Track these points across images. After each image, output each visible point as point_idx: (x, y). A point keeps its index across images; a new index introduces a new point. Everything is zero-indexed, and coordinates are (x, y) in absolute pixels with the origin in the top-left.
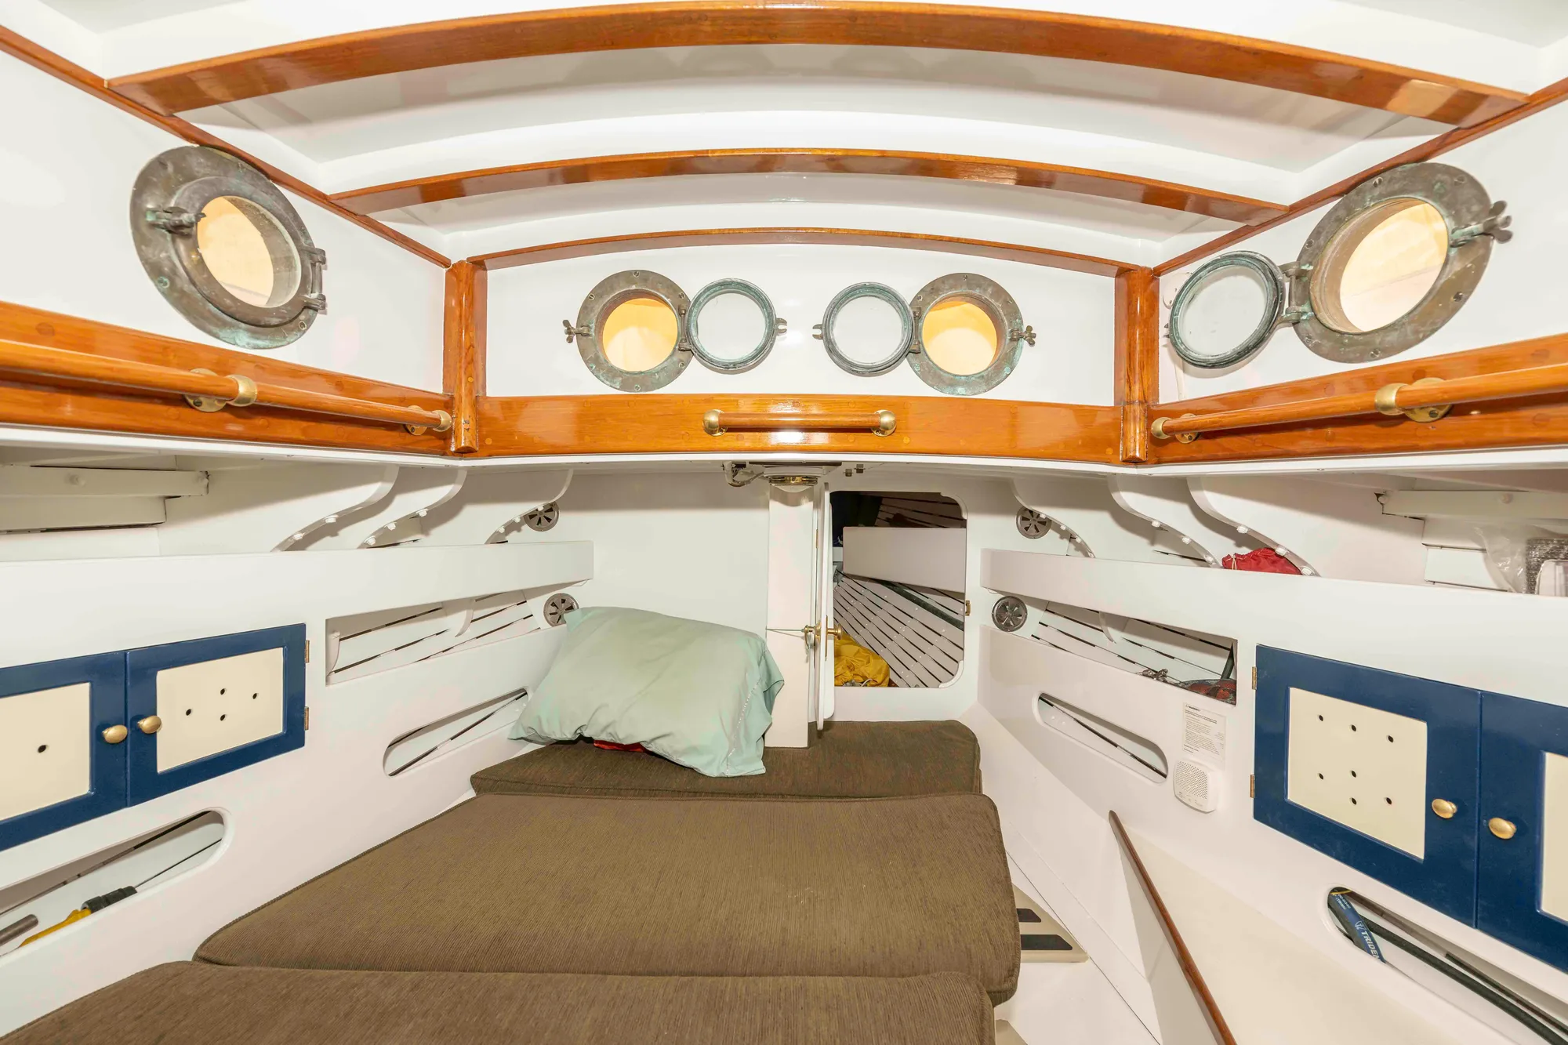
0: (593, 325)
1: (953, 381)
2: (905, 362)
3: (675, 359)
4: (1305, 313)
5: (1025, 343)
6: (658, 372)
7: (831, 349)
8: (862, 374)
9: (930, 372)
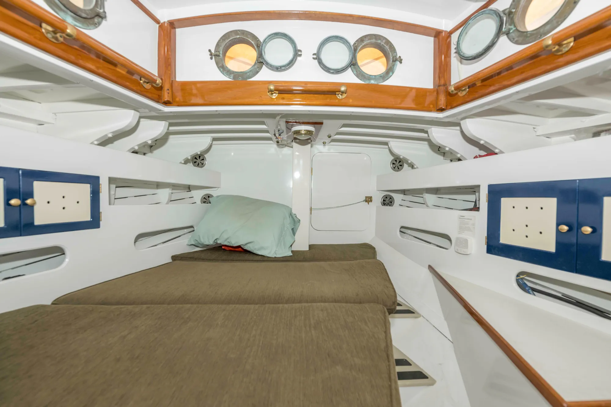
0: (221, 52)
1: (369, 77)
2: (350, 69)
3: (256, 67)
4: (512, 29)
5: (398, 63)
6: (248, 72)
7: (320, 63)
8: (333, 73)
9: (360, 74)
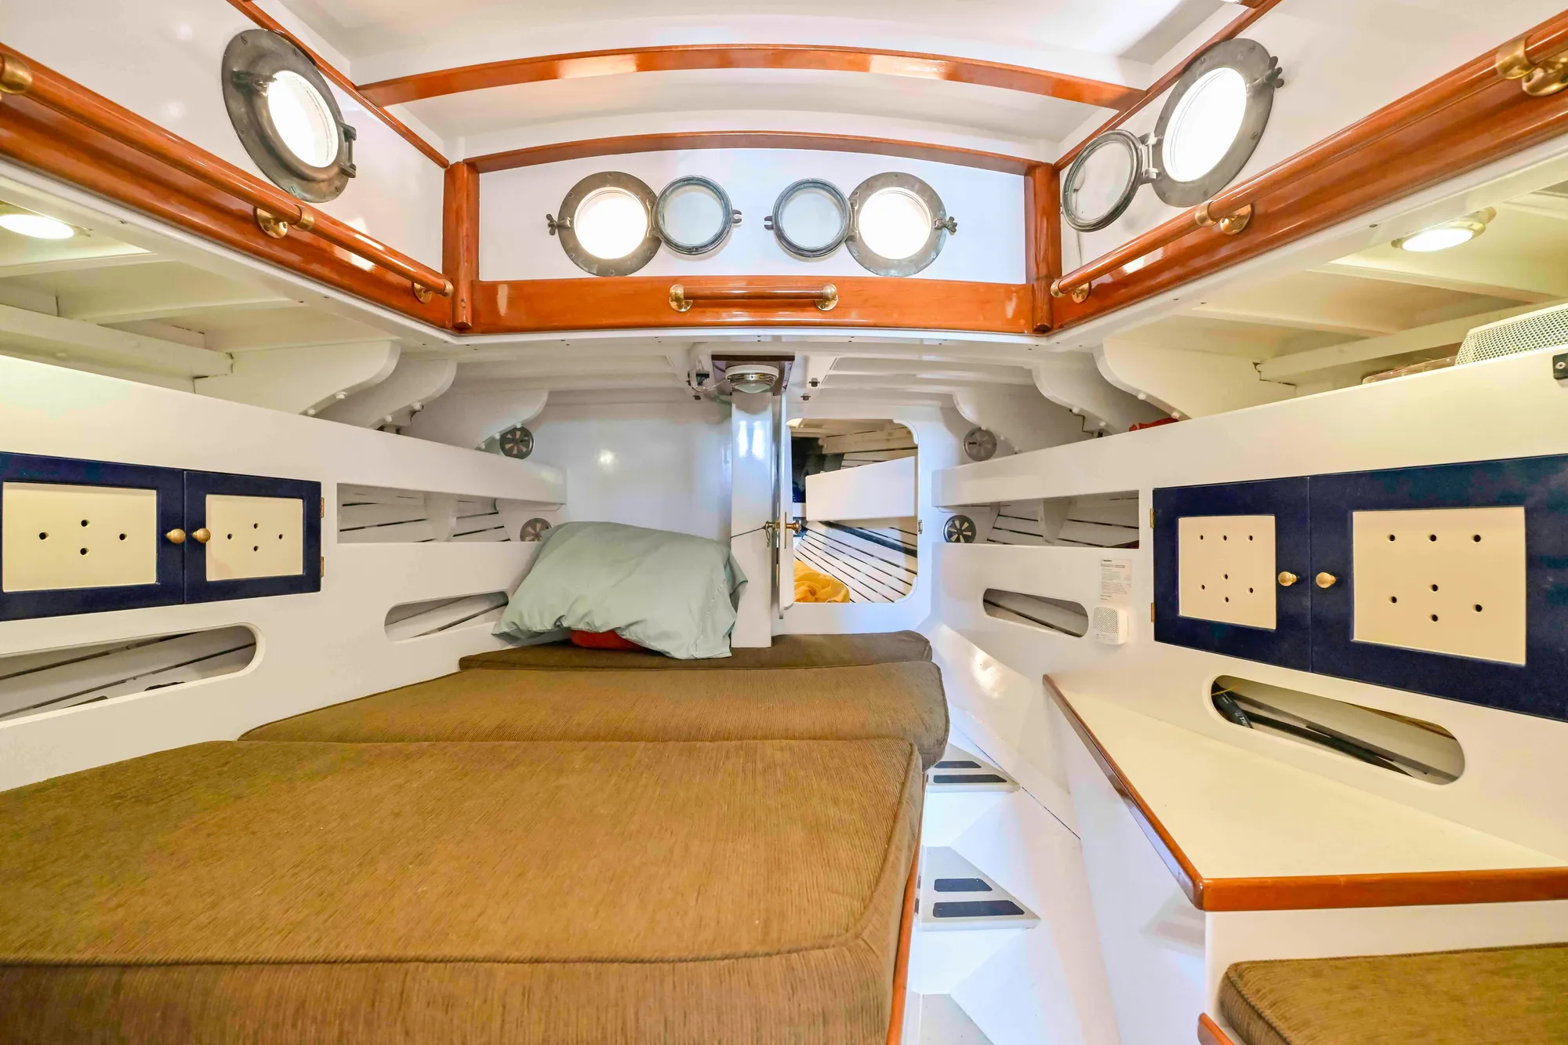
1: (887, 264)
2: (843, 248)
3: (646, 249)
5: (948, 232)
6: (630, 260)
7: (781, 236)
8: (807, 257)
9: (866, 258)
